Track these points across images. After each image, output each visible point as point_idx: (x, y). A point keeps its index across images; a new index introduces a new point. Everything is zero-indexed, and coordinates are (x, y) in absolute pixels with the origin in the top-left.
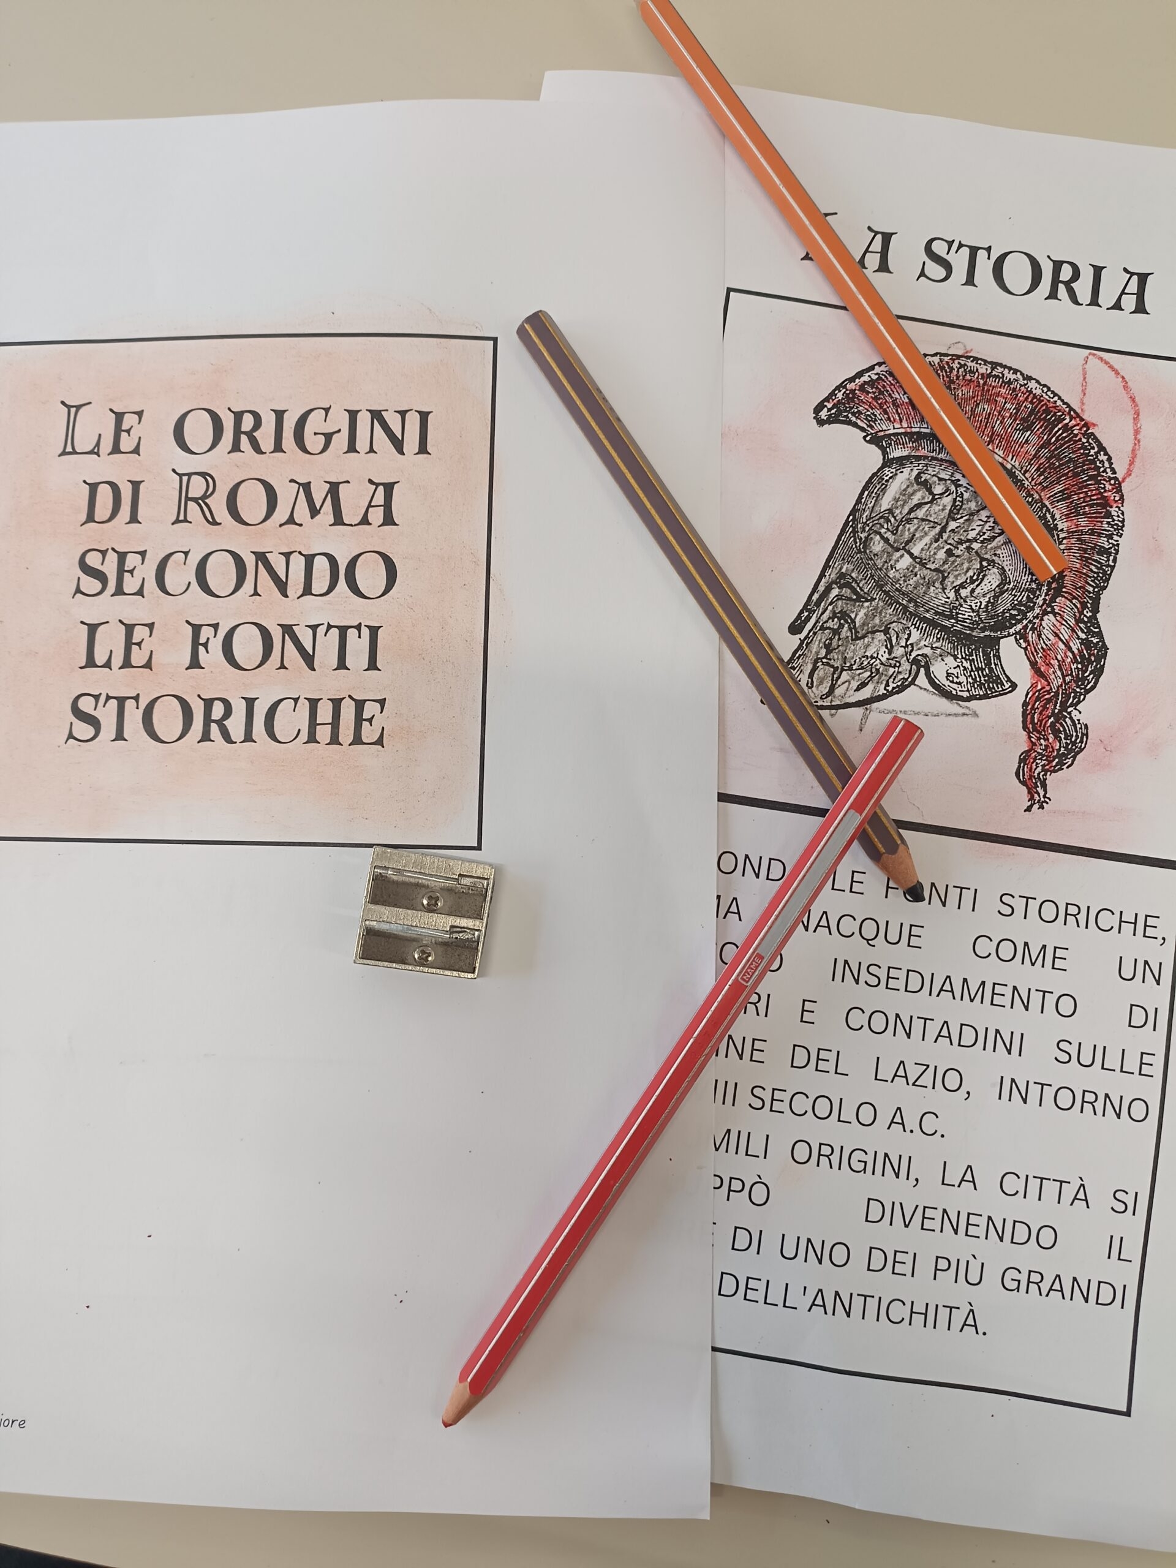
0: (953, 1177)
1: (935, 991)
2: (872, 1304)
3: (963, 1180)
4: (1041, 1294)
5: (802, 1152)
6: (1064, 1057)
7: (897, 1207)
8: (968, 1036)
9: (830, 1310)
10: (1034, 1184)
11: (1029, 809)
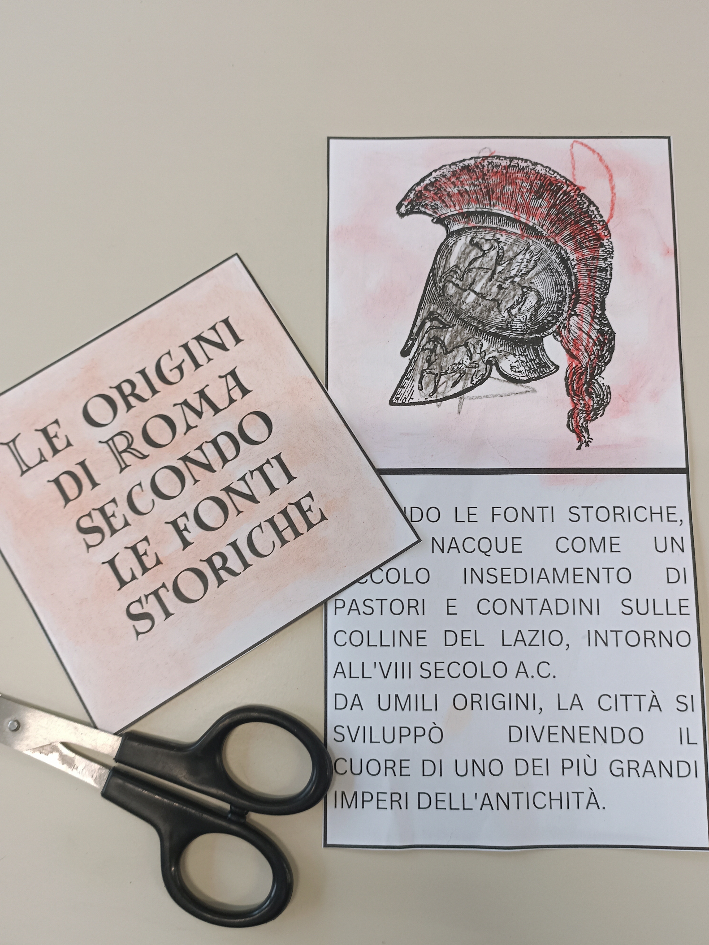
0: (566, 703)
1: (535, 580)
2: (523, 798)
3: (572, 705)
4: (639, 776)
5: (460, 703)
6: (628, 611)
7: (530, 729)
8: (562, 607)
9: (495, 807)
10: (621, 701)
11: (579, 448)
